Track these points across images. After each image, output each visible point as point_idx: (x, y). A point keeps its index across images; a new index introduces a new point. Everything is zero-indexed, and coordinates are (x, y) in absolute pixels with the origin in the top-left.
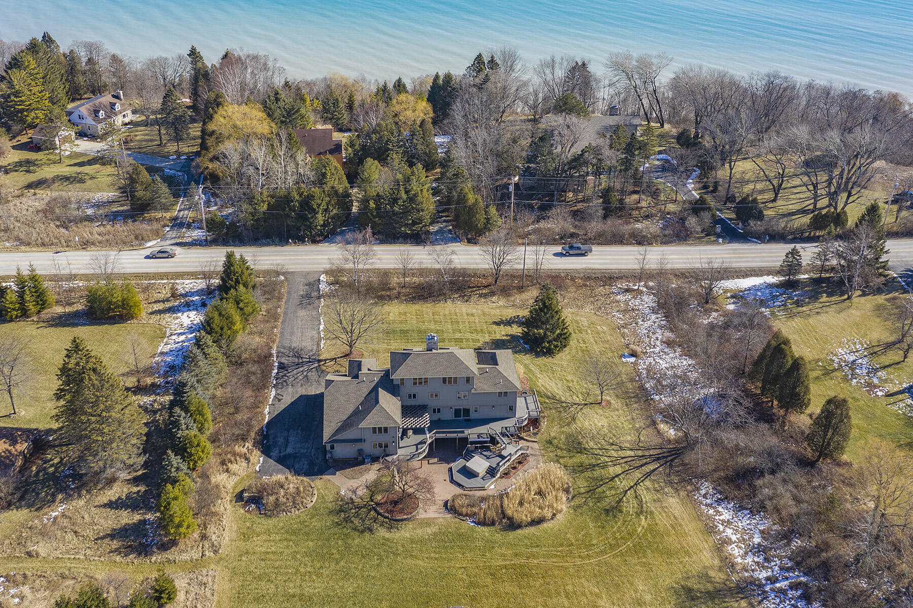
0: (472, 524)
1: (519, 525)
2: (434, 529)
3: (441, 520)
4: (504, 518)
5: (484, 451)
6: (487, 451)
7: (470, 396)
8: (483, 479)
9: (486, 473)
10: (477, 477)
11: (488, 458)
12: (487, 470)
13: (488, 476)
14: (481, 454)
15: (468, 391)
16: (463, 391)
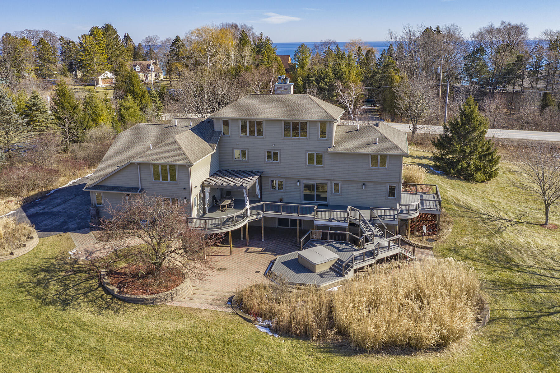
0: (264, 330)
2: (183, 325)
5: (337, 243)
6: (343, 243)
7: (326, 160)
8: (321, 275)
9: (330, 268)
10: (313, 272)
11: (339, 250)
12: (333, 265)
13: (332, 272)
14: (331, 245)
15: (324, 152)
16: (315, 151)
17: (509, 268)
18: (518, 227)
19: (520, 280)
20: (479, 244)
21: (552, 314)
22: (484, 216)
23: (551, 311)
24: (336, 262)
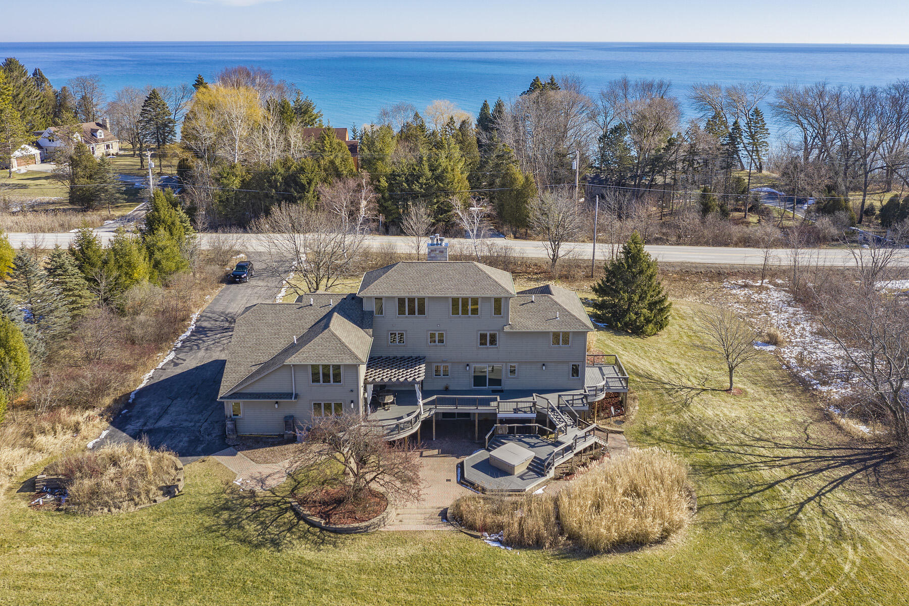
0: (495, 545)
1: (592, 547)
3: (431, 535)
4: (562, 534)
5: (526, 437)
6: (532, 437)
7: (500, 340)
8: (521, 477)
9: (528, 468)
10: (511, 475)
11: (532, 446)
12: (530, 464)
13: (531, 473)
14: (520, 440)
15: (499, 331)
16: (488, 330)
17: (704, 448)
18: (704, 396)
19: (717, 461)
20: (669, 422)
21: (752, 494)
22: (667, 386)
23: (751, 491)
24: (533, 461)
